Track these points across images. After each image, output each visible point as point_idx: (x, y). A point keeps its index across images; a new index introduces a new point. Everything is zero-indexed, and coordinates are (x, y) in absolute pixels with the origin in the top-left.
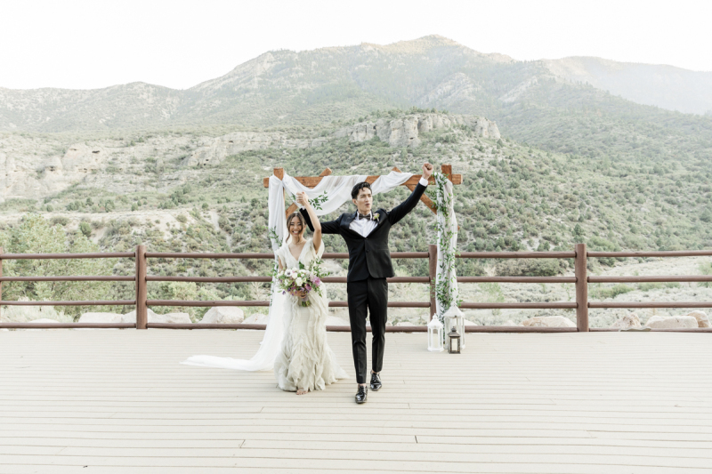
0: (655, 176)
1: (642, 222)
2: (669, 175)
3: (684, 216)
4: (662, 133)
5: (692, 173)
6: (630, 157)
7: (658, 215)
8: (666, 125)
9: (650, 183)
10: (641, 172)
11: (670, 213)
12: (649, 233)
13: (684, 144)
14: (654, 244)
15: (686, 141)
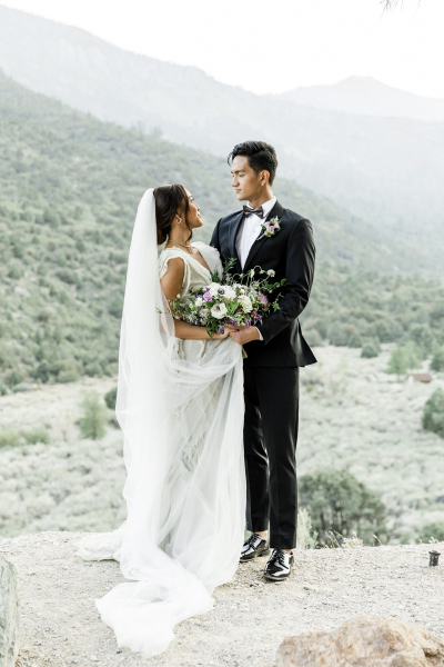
0: (46, 228)
1: (15, 315)
2: (66, 228)
3: (85, 305)
4: (64, 149)
5: (103, 228)
6: (10, 187)
7: (42, 301)
8: (73, 136)
9: (35, 241)
10: (23, 218)
11: (63, 300)
12: (25, 335)
13: (97, 175)
14: (33, 359)
15: (100, 169)
